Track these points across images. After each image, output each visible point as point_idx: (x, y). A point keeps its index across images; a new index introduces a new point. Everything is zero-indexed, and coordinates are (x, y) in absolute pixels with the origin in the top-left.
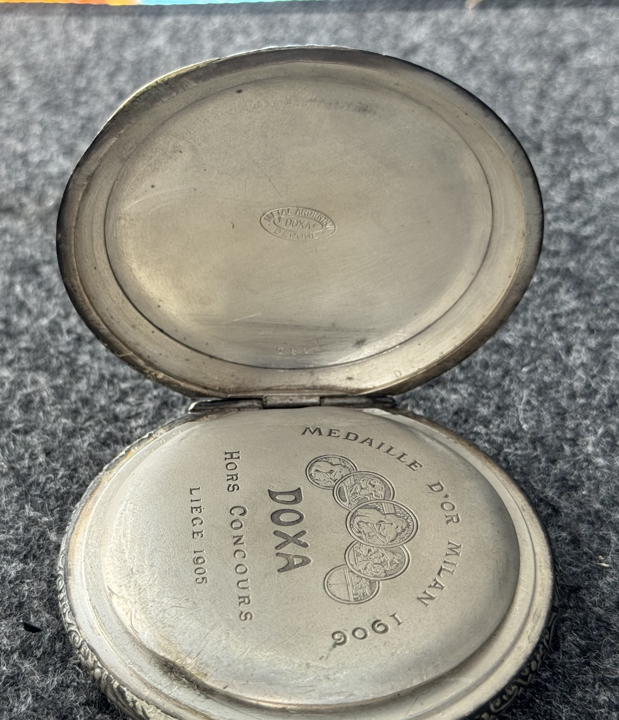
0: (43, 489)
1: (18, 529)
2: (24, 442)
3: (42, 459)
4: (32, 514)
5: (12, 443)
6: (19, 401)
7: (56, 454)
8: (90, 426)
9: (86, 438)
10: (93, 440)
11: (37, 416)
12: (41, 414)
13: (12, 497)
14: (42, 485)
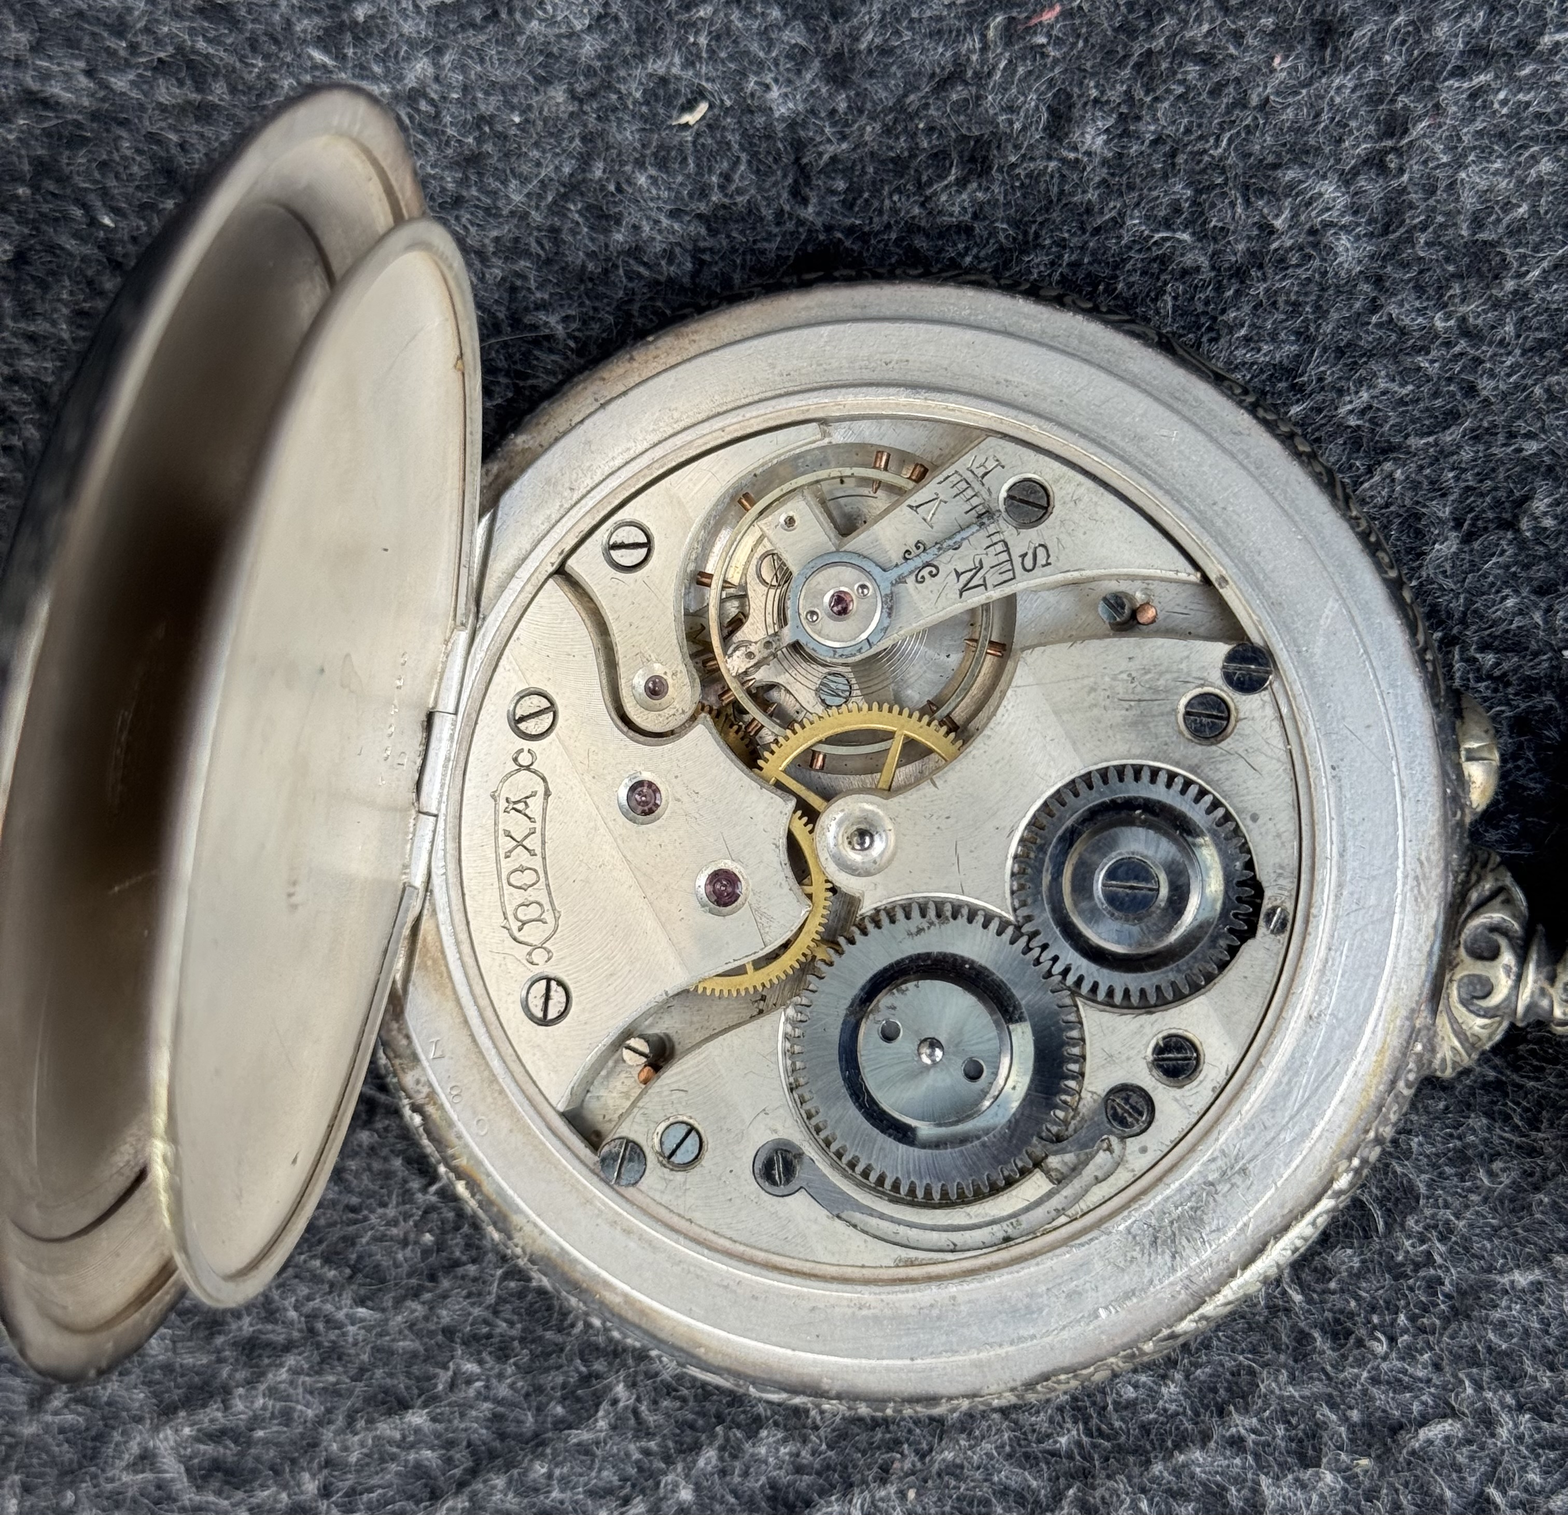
0: (513, 1405)
1: (647, 1452)
2: (361, 1467)
3: (417, 1418)
4: (602, 1424)
5: (365, 1497)
6: (219, 1493)
7: (401, 1384)
8: (296, 1308)
9: (341, 1315)
10: (347, 1298)
11: (266, 1442)
12: (260, 1433)
13: (549, 1476)
14: (500, 1409)
